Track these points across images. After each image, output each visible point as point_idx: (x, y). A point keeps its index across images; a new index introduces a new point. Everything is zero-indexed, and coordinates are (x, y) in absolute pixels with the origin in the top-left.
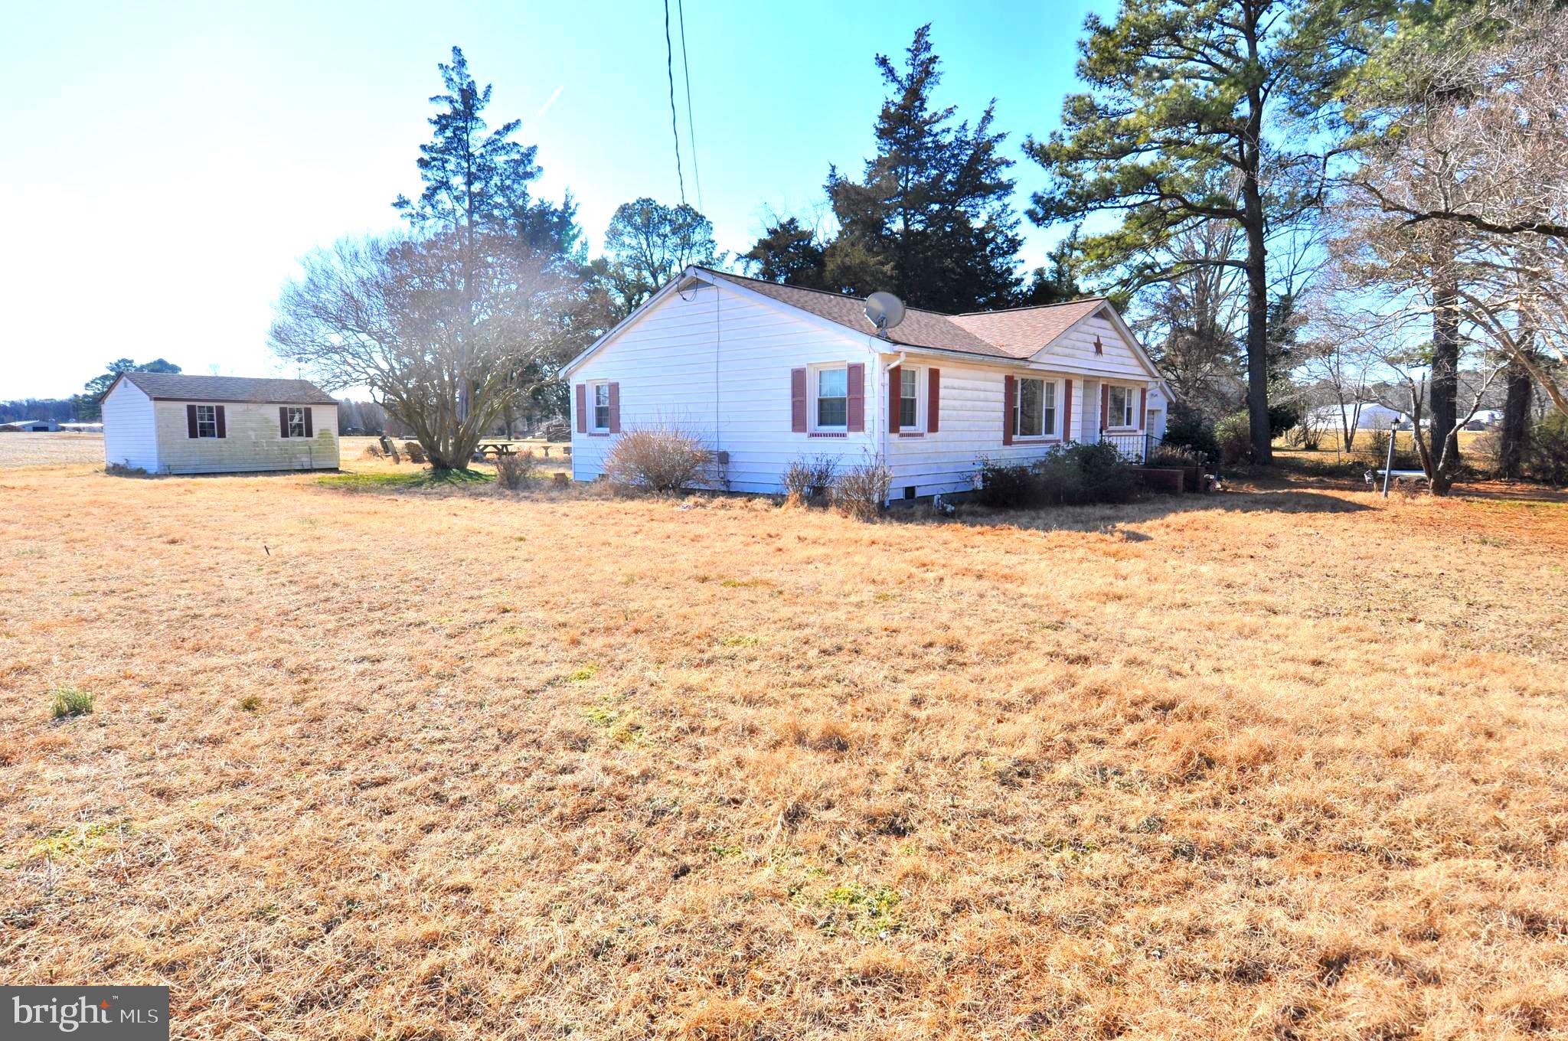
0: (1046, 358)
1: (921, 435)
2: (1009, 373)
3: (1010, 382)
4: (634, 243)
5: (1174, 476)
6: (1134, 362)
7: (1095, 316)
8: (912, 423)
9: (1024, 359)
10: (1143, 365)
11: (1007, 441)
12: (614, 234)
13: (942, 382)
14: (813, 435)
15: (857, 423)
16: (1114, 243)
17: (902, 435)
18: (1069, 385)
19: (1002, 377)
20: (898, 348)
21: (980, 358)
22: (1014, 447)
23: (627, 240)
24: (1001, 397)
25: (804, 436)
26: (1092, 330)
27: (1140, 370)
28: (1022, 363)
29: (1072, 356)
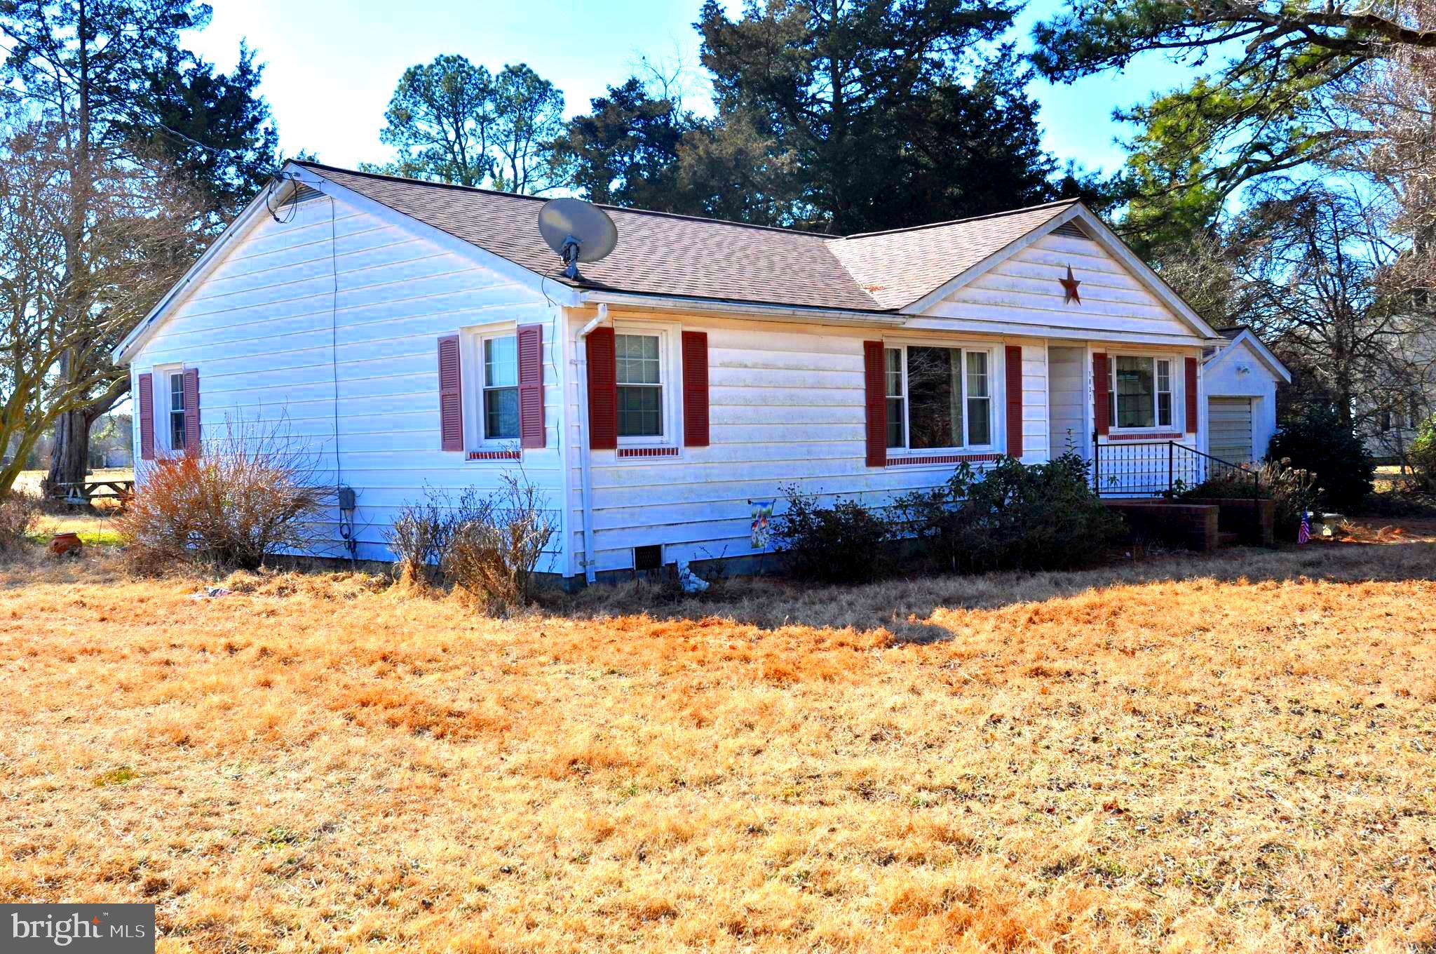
0: (945, 309)
1: (673, 451)
2: (875, 337)
3: (874, 352)
4: (434, 130)
5: (1201, 515)
6: (1159, 310)
7: (1056, 232)
8: (657, 430)
9: (893, 312)
10: (1177, 316)
11: (875, 458)
12: (400, 118)
13: (713, 354)
14: (475, 456)
15: (535, 433)
16: (1193, 107)
17: (625, 453)
18: (1014, 357)
19: (858, 345)
20: (591, 296)
21: (788, 311)
22: (890, 470)
23: (422, 126)
24: (860, 379)
25: (461, 455)
26: (1055, 256)
27: (1176, 327)
28: (887, 319)
29: (1012, 305)
